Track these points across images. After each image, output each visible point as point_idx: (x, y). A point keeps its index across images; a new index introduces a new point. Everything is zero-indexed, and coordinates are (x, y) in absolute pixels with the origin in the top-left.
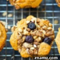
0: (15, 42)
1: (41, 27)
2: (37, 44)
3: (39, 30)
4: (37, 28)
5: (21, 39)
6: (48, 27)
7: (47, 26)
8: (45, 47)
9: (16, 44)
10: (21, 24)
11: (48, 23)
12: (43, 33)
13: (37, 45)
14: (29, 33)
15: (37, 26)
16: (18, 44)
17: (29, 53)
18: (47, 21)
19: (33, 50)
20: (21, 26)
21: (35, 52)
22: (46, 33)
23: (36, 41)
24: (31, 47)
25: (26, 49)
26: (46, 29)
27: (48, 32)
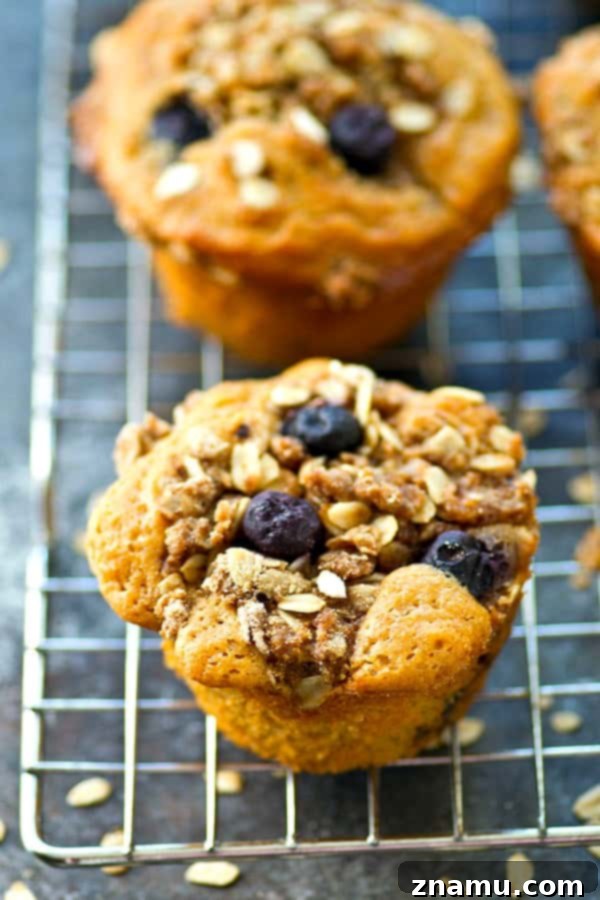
0: (135, 534)
1: (416, 440)
2: (356, 571)
3: (389, 464)
4: (366, 450)
5: (198, 515)
6: (479, 453)
7: (475, 444)
8: (434, 603)
9: (142, 555)
10: (222, 404)
11: (490, 423)
12: (423, 486)
13: (350, 581)
14: (290, 478)
15: (372, 433)
16: (164, 554)
17: (267, 639)
18: (475, 405)
19: (308, 618)
20: (215, 417)
21: (320, 632)
22: (458, 493)
23: (351, 548)
24: (286, 593)
25: (234, 606)
26: (460, 460)
27: (470, 488)
